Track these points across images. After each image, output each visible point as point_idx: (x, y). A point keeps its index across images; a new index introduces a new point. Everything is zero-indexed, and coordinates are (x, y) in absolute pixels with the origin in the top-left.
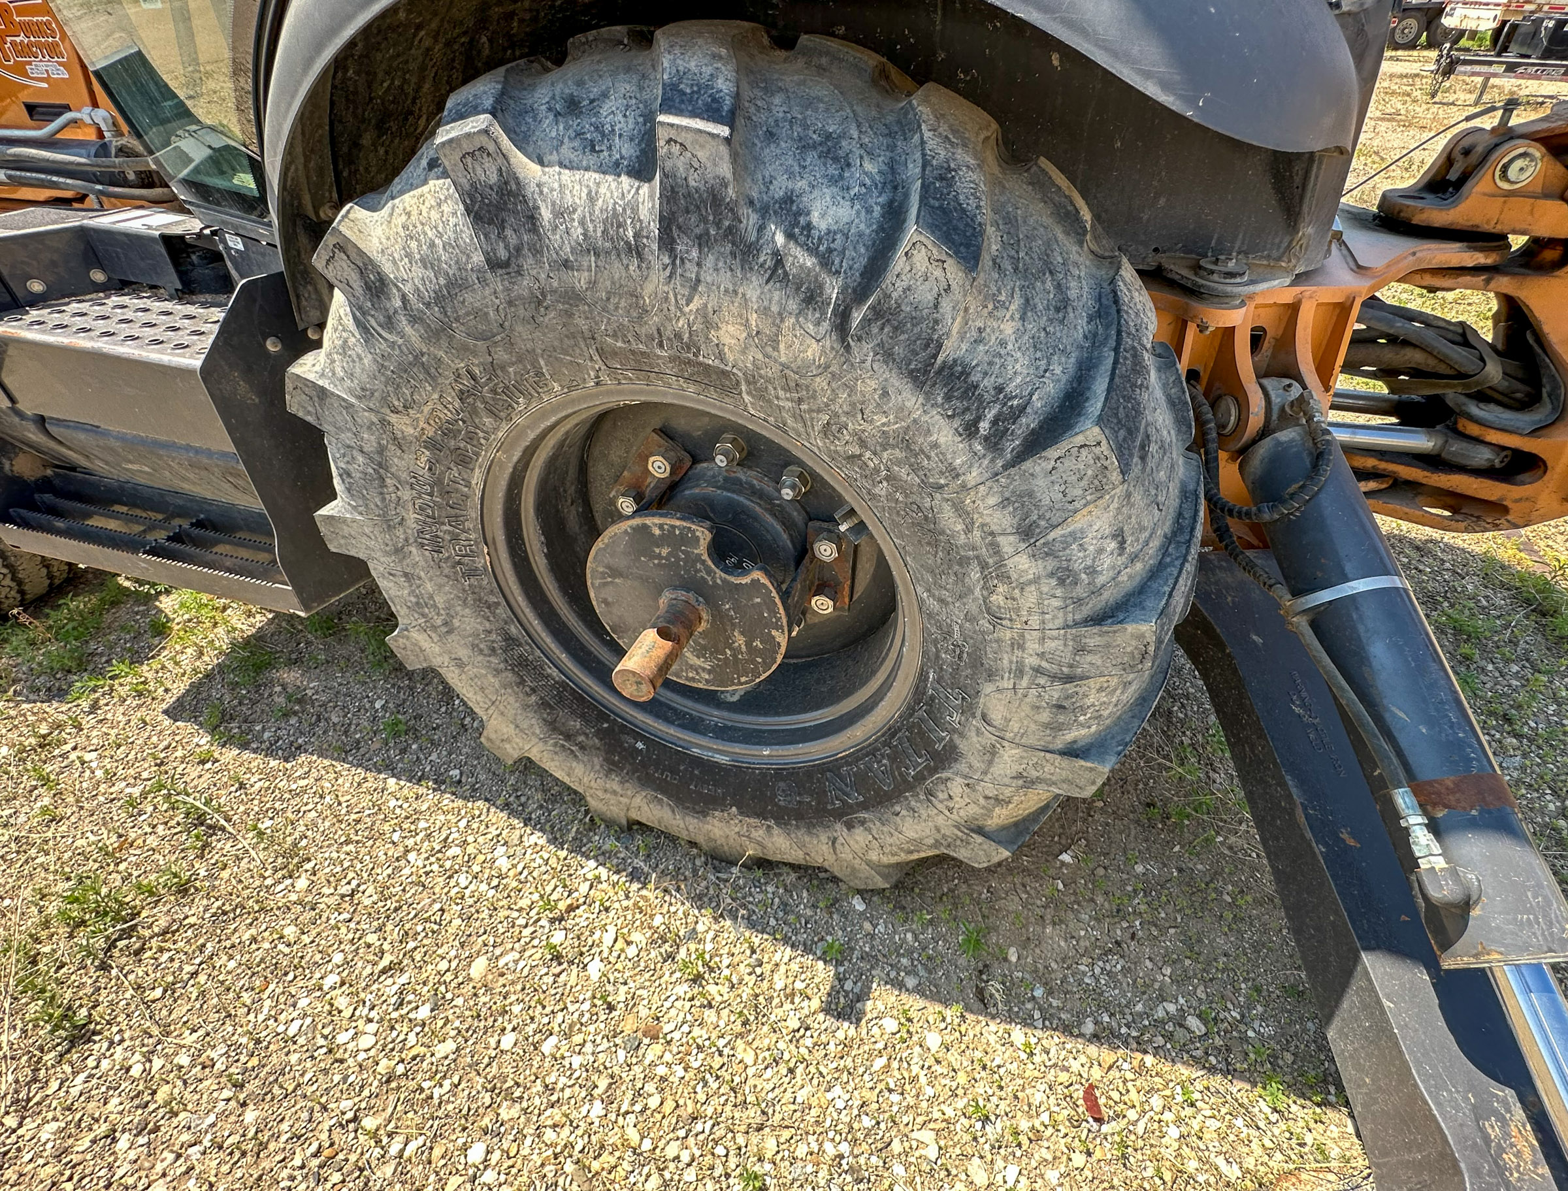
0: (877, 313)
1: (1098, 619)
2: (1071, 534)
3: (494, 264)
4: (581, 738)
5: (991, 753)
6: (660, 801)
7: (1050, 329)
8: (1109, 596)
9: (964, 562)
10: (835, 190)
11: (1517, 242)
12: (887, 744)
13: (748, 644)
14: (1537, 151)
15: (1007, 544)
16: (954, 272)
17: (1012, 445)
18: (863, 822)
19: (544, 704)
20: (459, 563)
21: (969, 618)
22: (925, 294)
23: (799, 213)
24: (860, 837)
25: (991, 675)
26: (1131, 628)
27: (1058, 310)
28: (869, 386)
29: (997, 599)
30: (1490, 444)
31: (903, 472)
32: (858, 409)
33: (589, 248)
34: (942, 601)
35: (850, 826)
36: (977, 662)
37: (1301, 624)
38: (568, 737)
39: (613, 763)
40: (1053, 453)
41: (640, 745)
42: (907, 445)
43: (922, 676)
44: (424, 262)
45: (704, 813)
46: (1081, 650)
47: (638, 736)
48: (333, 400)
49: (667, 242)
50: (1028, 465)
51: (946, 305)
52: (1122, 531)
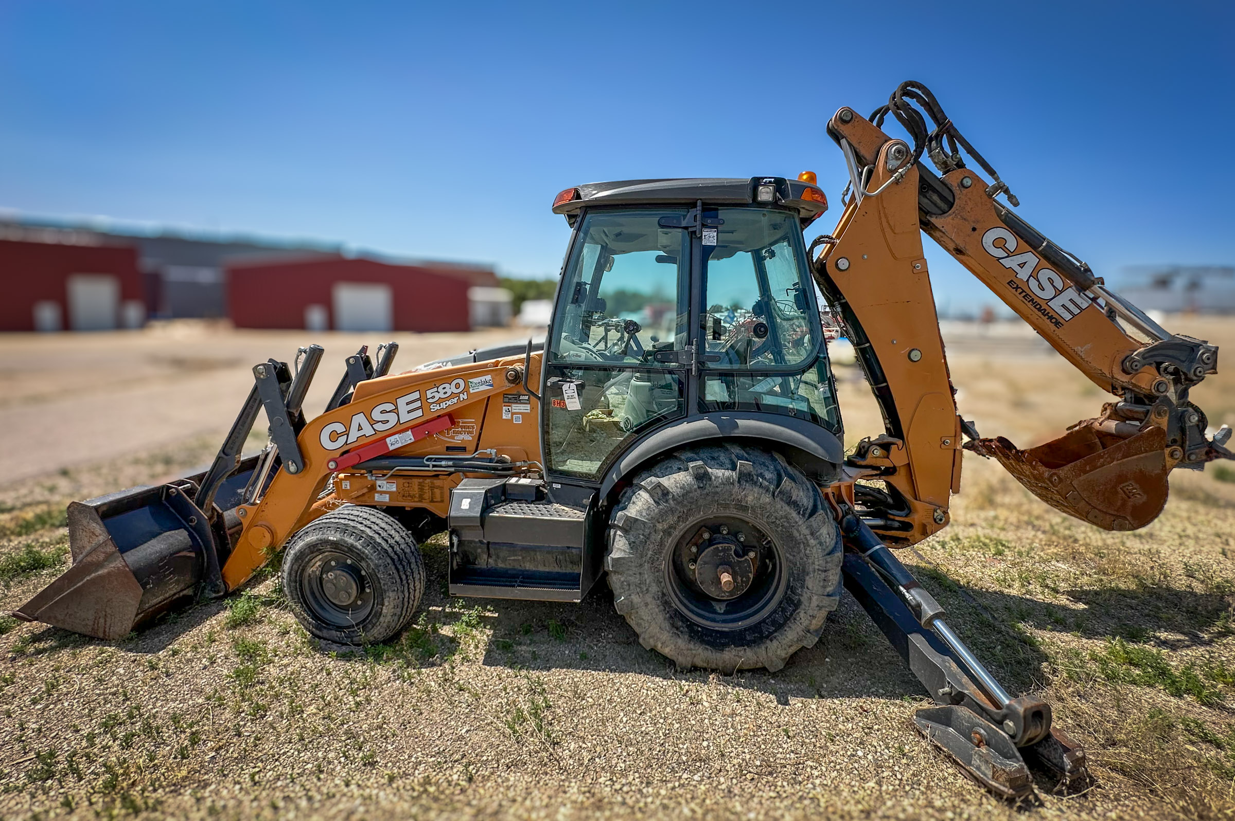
0: (780, 492)
1: (829, 554)
2: (820, 534)
3: (699, 487)
5: (810, 599)
6: (707, 649)
7: (808, 493)
8: (830, 548)
9: (799, 543)
10: (769, 471)
11: (883, 468)
12: (780, 607)
13: (742, 580)
14: (878, 448)
15: (809, 537)
16: (793, 484)
17: (807, 516)
18: (775, 637)
19: (670, 617)
20: (656, 568)
21: (801, 559)
22: (788, 488)
23: (763, 475)
24: (774, 645)
25: (808, 574)
26: (836, 555)
28: (779, 506)
29: (808, 552)
30: (897, 520)
31: (785, 524)
32: (776, 511)
33: (723, 483)
34: (794, 556)
35: (771, 641)
36: (804, 571)
37: (868, 559)
38: (677, 629)
39: (692, 637)
40: (815, 516)
41: (700, 629)
42: (786, 518)
43: (789, 581)
44: (681, 488)
45: (722, 650)
46: (827, 562)
47: (699, 626)
48: (639, 522)
49: (739, 482)
50: (810, 519)
51: (792, 490)
52: (829, 533)
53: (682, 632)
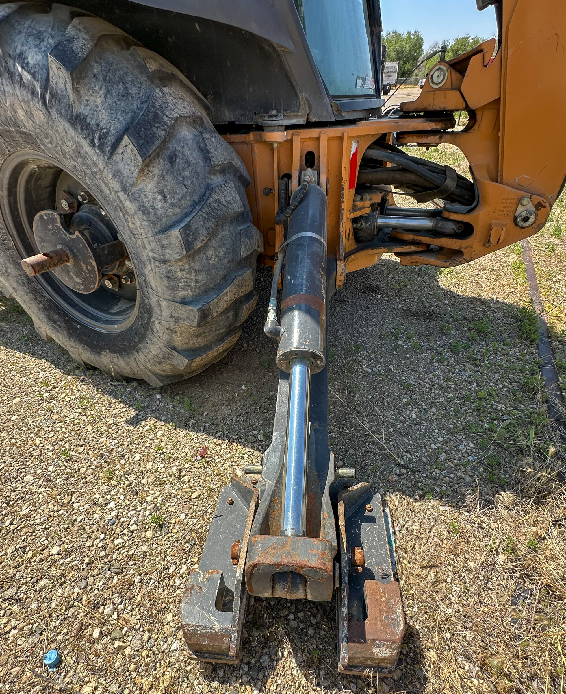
0: (52, 95)
1: (165, 232)
2: (140, 189)
4: (59, 323)
6: (86, 349)
7: (118, 103)
8: (165, 221)
10: (37, 49)
13: (87, 268)
15: (122, 196)
17: (107, 149)
18: (140, 349)
19: (45, 308)
20: (3, 243)
23: (25, 58)
24: (141, 357)
26: (173, 234)
27: (123, 96)
28: (61, 129)
30: (452, 221)
35: (138, 352)
38: (55, 323)
39: (70, 334)
40: (119, 151)
41: (79, 326)
45: (99, 353)
46: (163, 246)
47: (78, 323)
50: (114, 157)
52: (163, 191)
53: (60, 327)
